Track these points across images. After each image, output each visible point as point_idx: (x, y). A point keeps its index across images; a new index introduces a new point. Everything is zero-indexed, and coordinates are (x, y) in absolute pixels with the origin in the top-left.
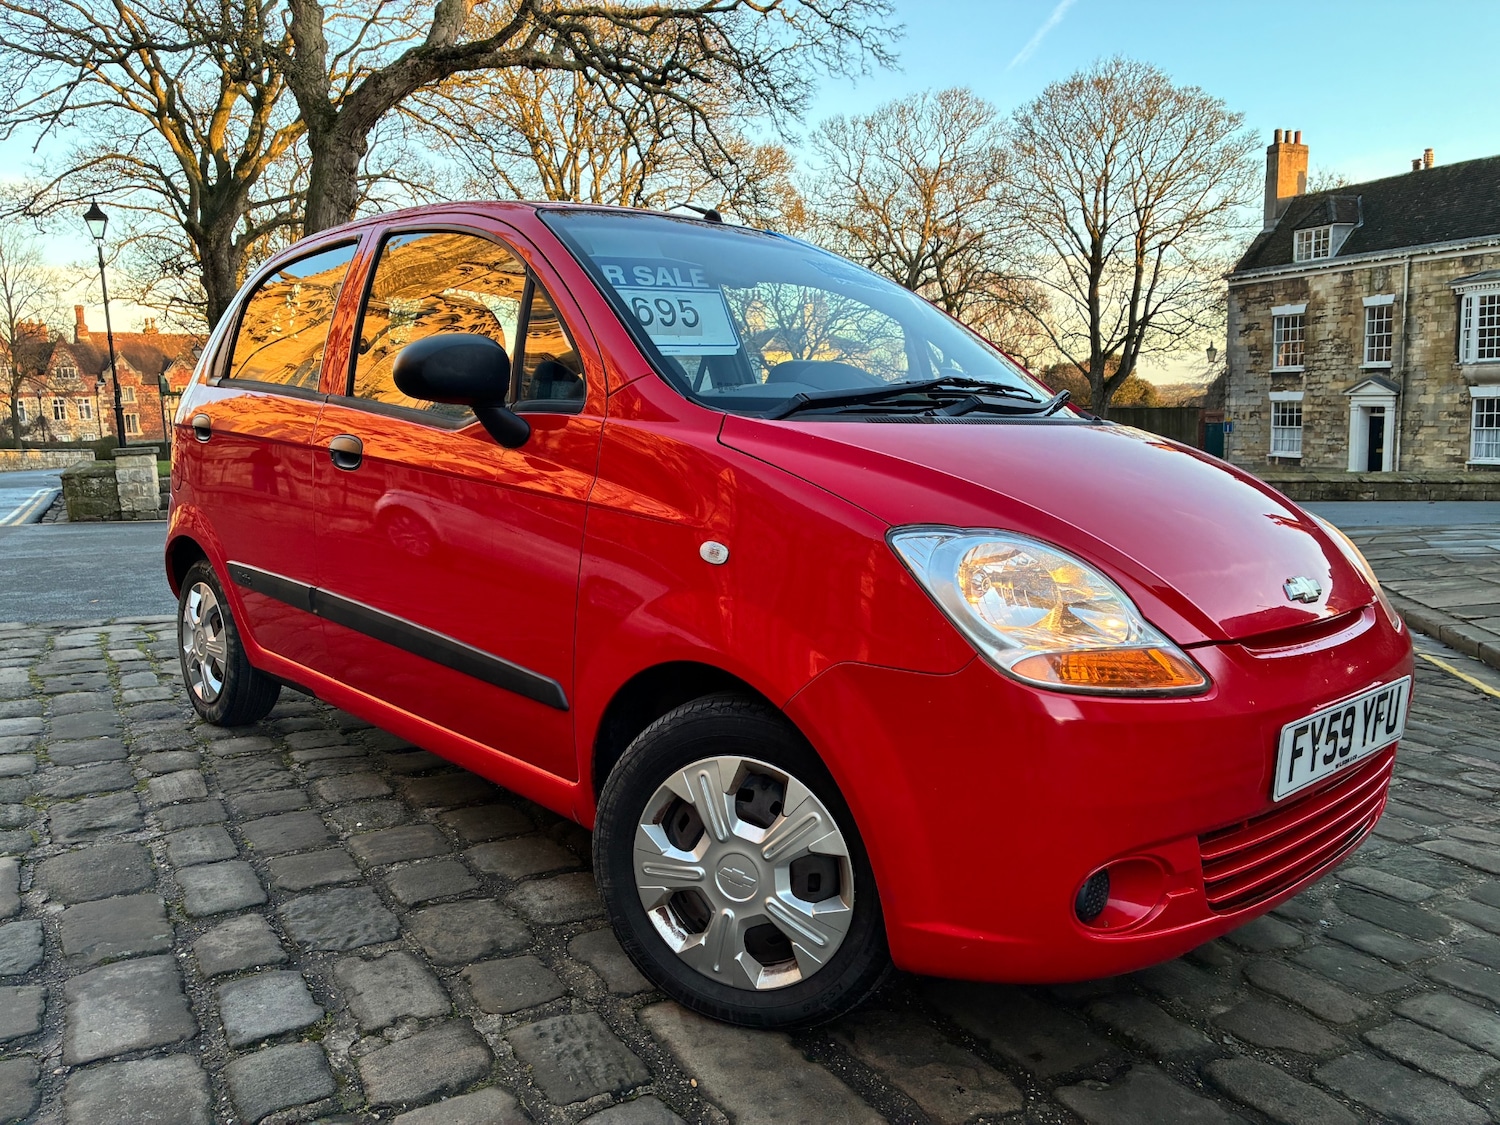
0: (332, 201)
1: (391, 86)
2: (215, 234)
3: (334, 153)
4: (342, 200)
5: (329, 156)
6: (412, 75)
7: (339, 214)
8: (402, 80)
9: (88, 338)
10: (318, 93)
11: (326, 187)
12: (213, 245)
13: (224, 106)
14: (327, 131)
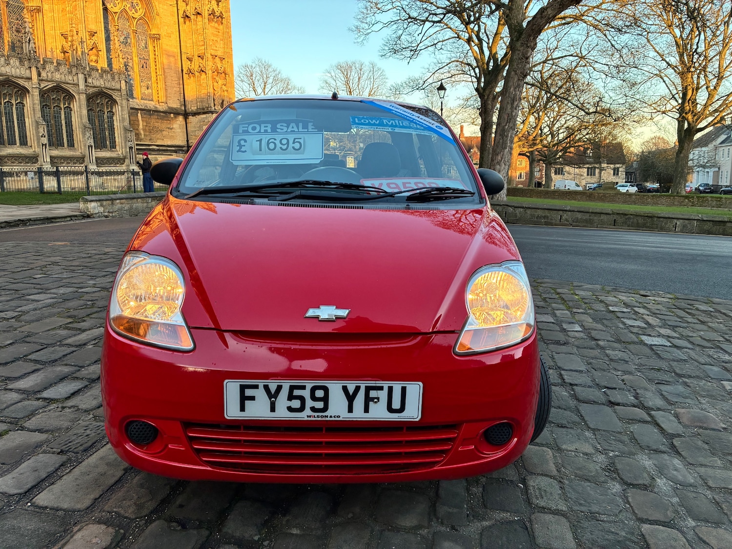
0: (516, 74)
1: (549, 13)
2: (487, 92)
3: (519, 50)
4: (521, 73)
5: (517, 52)
6: (560, 5)
7: (519, 80)
8: (555, 9)
9: (464, 139)
10: (517, 22)
11: (514, 67)
12: (486, 97)
13: (498, 32)
14: (518, 40)
